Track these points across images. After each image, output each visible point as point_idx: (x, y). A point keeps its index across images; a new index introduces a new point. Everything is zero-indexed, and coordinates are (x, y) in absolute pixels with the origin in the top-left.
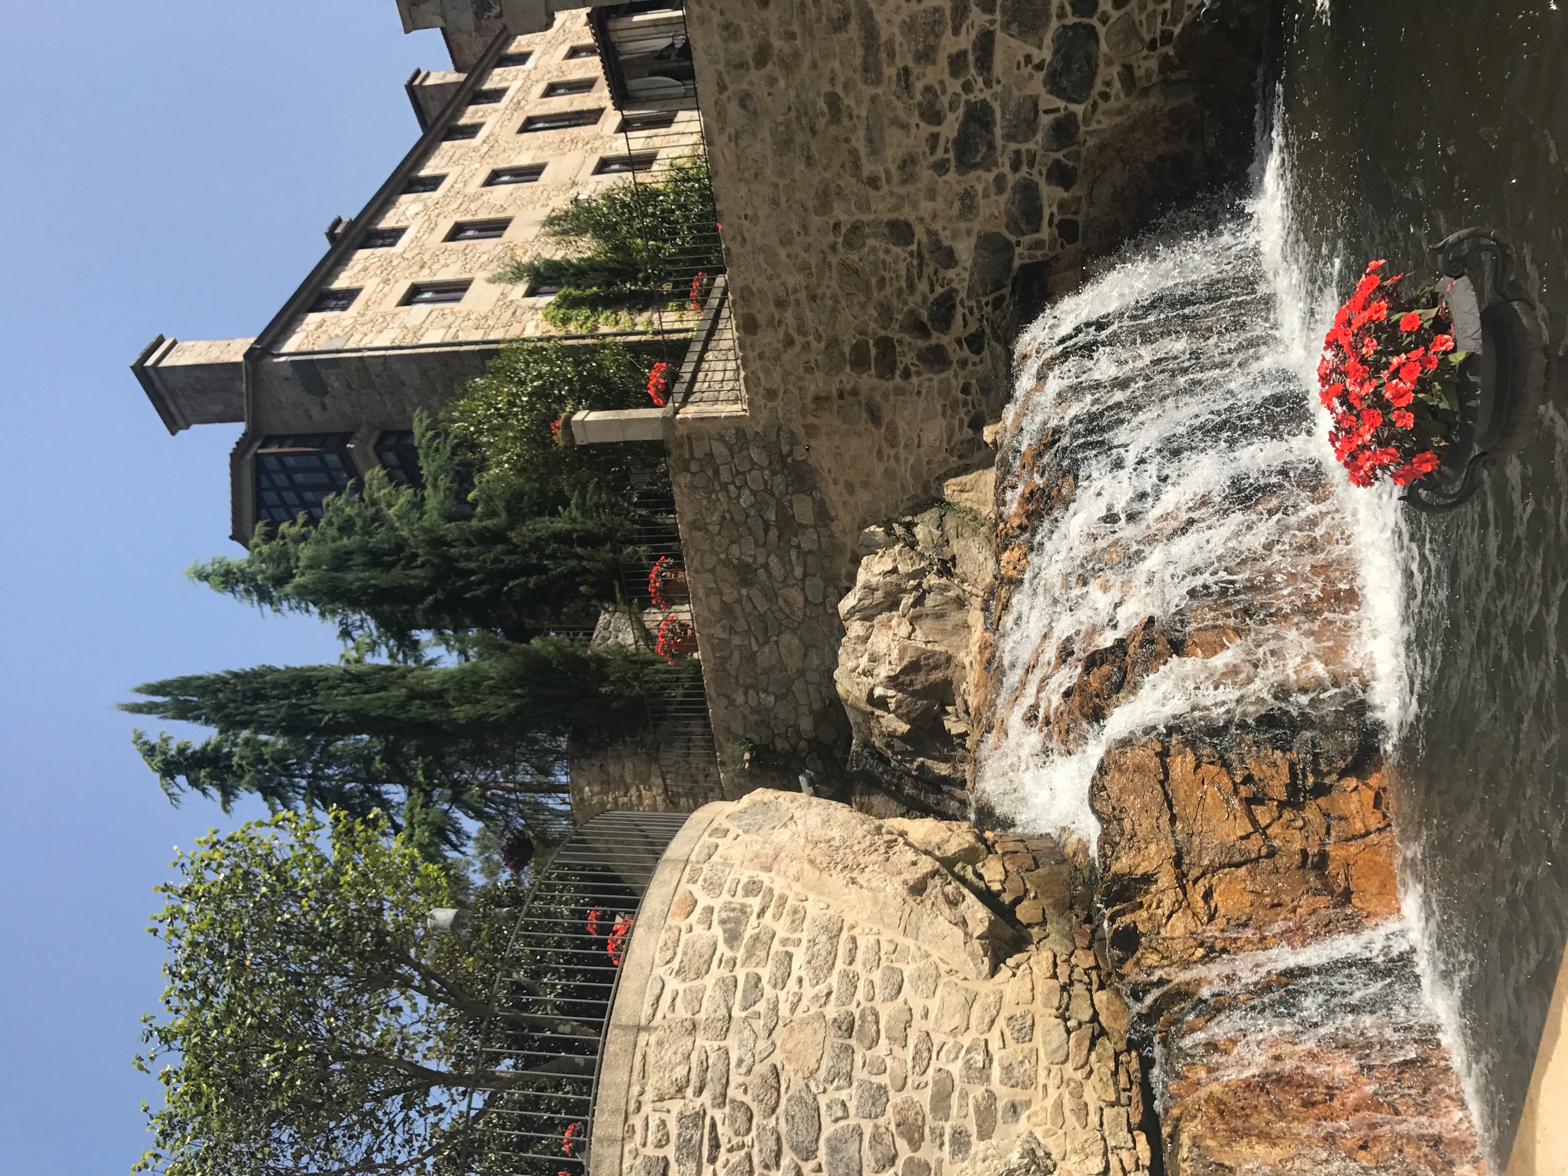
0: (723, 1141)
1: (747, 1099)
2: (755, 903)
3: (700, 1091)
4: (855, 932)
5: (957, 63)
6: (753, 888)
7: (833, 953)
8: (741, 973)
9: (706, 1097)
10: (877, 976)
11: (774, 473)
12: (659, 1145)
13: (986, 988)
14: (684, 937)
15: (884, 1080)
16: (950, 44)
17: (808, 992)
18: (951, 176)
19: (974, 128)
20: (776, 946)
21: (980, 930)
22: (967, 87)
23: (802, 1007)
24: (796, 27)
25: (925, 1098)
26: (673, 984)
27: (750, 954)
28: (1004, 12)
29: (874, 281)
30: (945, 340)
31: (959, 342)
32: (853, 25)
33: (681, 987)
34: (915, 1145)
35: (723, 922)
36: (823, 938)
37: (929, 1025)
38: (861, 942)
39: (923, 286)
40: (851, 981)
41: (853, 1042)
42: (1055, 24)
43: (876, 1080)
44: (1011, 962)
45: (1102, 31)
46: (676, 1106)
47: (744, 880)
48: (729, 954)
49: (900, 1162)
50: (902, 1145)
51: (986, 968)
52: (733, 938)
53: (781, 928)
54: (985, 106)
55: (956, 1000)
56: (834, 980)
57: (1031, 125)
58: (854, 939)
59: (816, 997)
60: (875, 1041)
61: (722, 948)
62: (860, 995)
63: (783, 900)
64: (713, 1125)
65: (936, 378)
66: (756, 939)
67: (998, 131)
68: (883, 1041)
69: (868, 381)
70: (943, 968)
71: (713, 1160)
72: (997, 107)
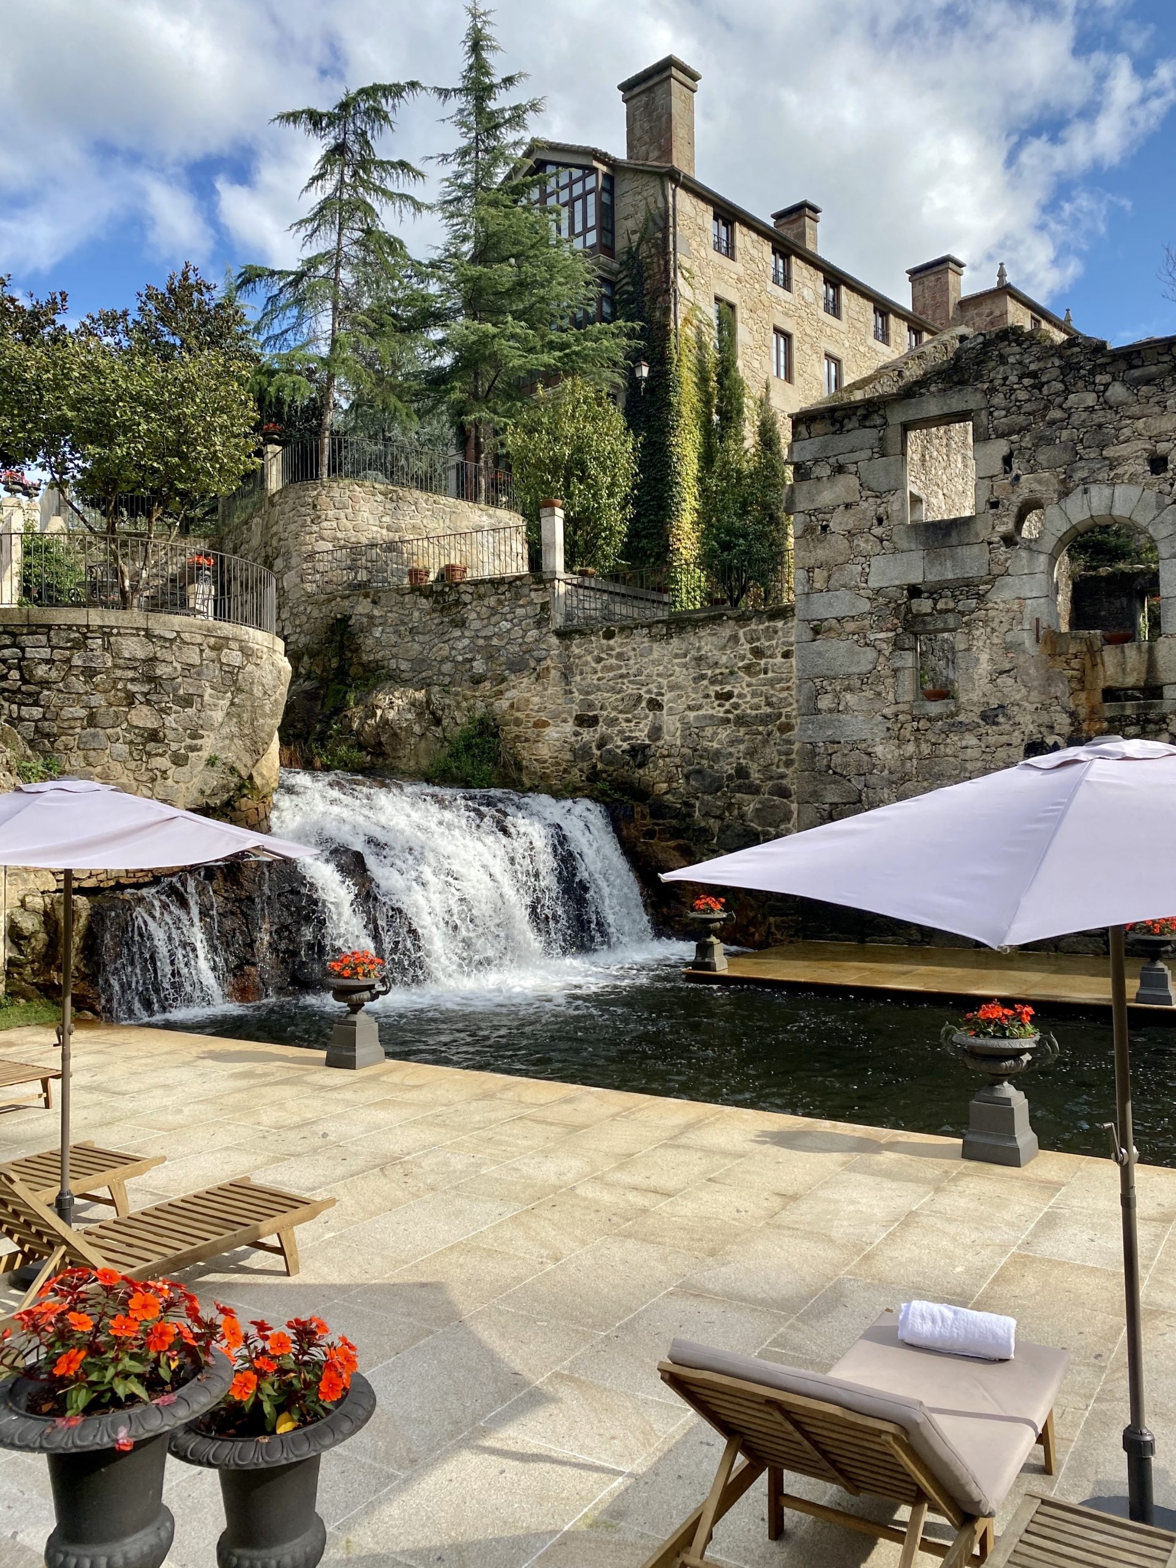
4: (206, 738)
10: (183, 752)
11: (521, 645)
16: (753, 768)
18: (685, 766)
24: (770, 675)
28: (768, 800)
29: (630, 716)
31: (594, 767)
32: (768, 710)
36: (201, 722)
37: (160, 780)
39: (625, 746)
49: (90, 769)
63: (222, 698)
69: (574, 710)
70: (189, 786)
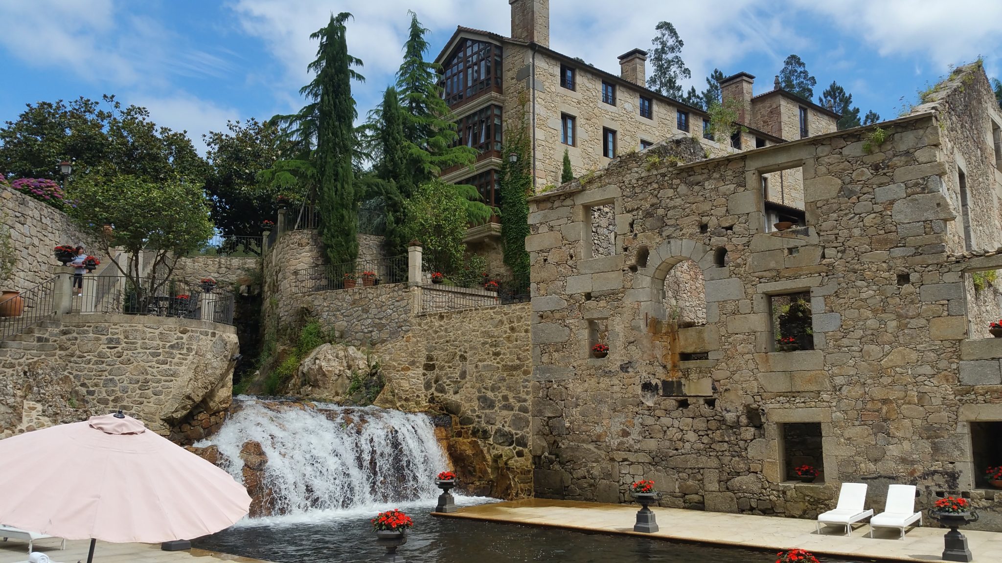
0: (113, 350)
1: (124, 357)
2: (185, 351)
3: (126, 343)
4: (174, 381)
5: (505, 398)
6: (189, 350)
7: (167, 376)
8: (161, 351)
9: (124, 345)
10: (160, 388)
11: (397, 323)
12: (111, 333)
13: (157, 418)
14: (172, 333)
15: (129, 393)
16: (511, 395)
17: (155, 370)
18: (477, 394)
19: (489, 402)
20: (169, 360)
21: (174, 415)
22: (499, 401)
23: (150, 369)
24: (519, 342)
25: (125, 403)
26: (157, 332)
27: (167, 353)
28: (518, 414)
29: (451, 364)
30: (433, 389)
31: (432, 394)
32: (518, 362)
33: (156, 334)
34: (113, 401)
35: (177, 343)
36: (172, 373)
37: (145, 403)
38: (171, 383)
39: (448, 382)
40: (159, 382)
41: (140, 384)
42: (514, 432)
43: (129, 390)
44: (165, 424)
45: (511, 447)
46: (122, 337)
47: (193, 347)
48: (167, 346)
49: (108, 397)
50: (113, 398)
51: (162, 418)
52: (172, 347)
53: (176, 360)
54: (493, 407)
55: (153, 410)
56: (159, 377)
57: (488, 422)
58: (172, 381)
59: (153, 373)
60: (140, 389)
61: (169, 344)
62: (154, 384)
63: (186, 359)
64: (115, 347)
65: (422, 386)
66: (172, 353)
67: (487, 411)
68: (141, 391)
69: (423, 360)
70: (163, 406)
71: (108, 348)
72: (494, 411)
